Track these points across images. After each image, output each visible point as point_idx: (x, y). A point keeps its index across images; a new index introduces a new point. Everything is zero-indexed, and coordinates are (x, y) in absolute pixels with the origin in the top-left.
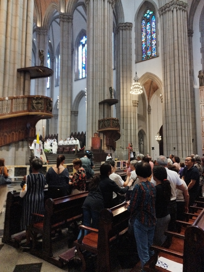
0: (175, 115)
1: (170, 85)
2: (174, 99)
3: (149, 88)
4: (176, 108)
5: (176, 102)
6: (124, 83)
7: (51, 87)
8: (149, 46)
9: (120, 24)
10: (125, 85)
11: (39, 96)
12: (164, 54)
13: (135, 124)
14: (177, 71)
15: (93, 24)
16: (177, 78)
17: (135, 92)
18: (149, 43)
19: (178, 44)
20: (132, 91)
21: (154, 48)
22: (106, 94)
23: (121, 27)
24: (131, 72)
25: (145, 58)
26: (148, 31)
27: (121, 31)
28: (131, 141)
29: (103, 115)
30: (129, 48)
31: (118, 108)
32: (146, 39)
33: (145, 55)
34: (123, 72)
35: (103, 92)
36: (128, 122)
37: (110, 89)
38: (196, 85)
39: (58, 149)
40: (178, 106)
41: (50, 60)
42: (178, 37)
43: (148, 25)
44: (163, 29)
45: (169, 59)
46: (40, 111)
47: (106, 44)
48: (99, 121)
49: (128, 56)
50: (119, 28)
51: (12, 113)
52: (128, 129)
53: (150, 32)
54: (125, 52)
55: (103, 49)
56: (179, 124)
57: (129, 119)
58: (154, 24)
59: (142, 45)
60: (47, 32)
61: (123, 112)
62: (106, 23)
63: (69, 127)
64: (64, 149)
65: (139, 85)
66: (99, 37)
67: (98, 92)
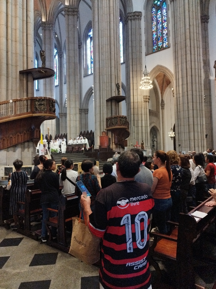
0: (187, 109)
1: (182, 78)
2: (186, 93)
3: (162, 82)
4: (188, 103)
5: (188, 95)
6: (134, 77)
7: (59, 85)
8: (160, 36)
9: (129, 13)
10: (135, 79)
11: (42, 97)
12: (175, 44)
13: (146, 120)
14: (189, 63)
15: (98, 16)
16: (189, 70)
17: (145, 87)
18: (160, 33)
19: (190, 33)
20: (142, 86)
21: (165, 38)
22: (113, 91)
23: (130, 17)
24: (141, 65)
25: (156, 50)
26: (159, 19)
27: (130, 21)
28: (142, 139)
29: (110, 112)
30: (138, 39)
31: (128, 104)
32: (157, 28)
33: (156, 46)
34: (132, 65)
35: (110, 89)
36: (139, 119)
37: (116, 85)
38: (213, 76)
39: (67, 149)
40: (190, 100)
41: (58, 55)
42: (190, 25)
43: (159, 12)
44: (174, 17)
45: (180, 50)
46: (43, 112)
47: (112, 38)
48: (107, 119)
49: (138, 49)
50: (127, 18)
51: (16, 115)
52: (139, 126)
53: (161, 21)
54: (134, 45)
55: (109, 43)
56: (191, 119)
57: (140, 116)
58: (164, 11)
59: (153, 35)
60: (52, 26)
61: (134, 108)
62: (112, 15)
63: (78, 125)
64: (73, 148)
65: (149, 80)
66: (104, 30)
67: (105, 89)
